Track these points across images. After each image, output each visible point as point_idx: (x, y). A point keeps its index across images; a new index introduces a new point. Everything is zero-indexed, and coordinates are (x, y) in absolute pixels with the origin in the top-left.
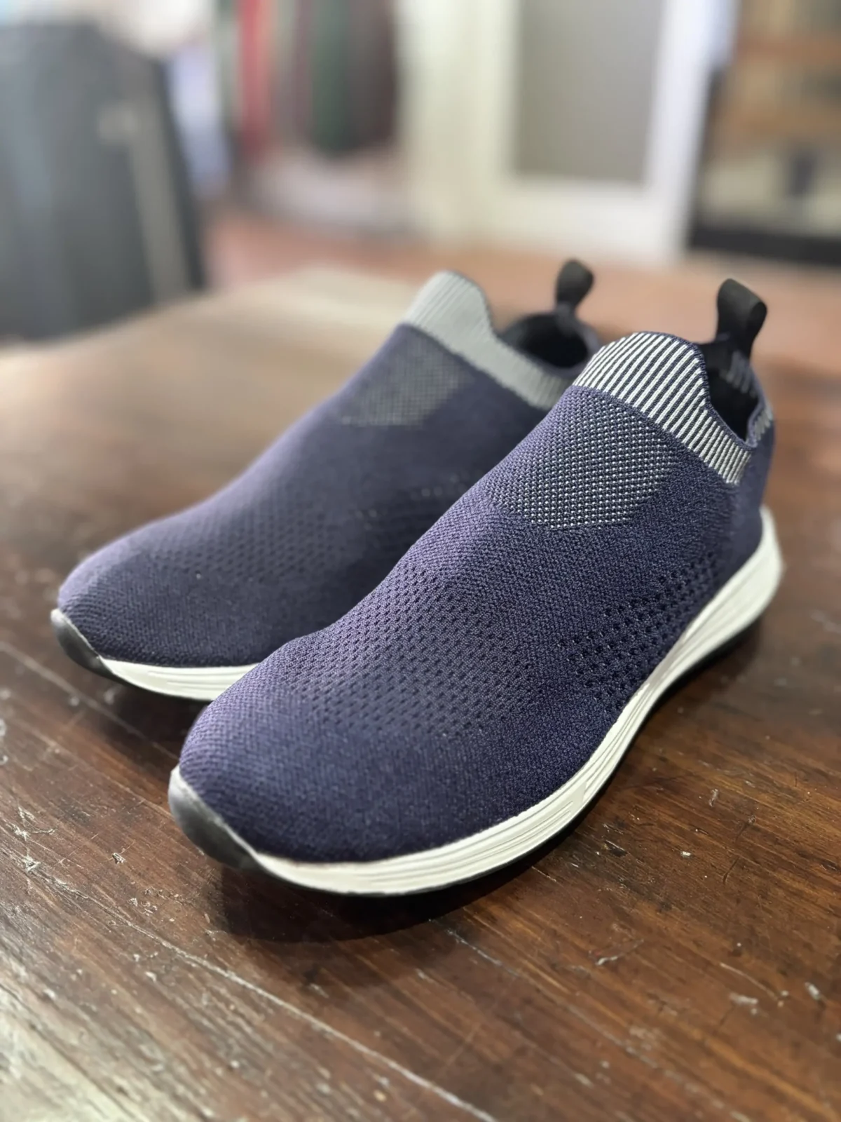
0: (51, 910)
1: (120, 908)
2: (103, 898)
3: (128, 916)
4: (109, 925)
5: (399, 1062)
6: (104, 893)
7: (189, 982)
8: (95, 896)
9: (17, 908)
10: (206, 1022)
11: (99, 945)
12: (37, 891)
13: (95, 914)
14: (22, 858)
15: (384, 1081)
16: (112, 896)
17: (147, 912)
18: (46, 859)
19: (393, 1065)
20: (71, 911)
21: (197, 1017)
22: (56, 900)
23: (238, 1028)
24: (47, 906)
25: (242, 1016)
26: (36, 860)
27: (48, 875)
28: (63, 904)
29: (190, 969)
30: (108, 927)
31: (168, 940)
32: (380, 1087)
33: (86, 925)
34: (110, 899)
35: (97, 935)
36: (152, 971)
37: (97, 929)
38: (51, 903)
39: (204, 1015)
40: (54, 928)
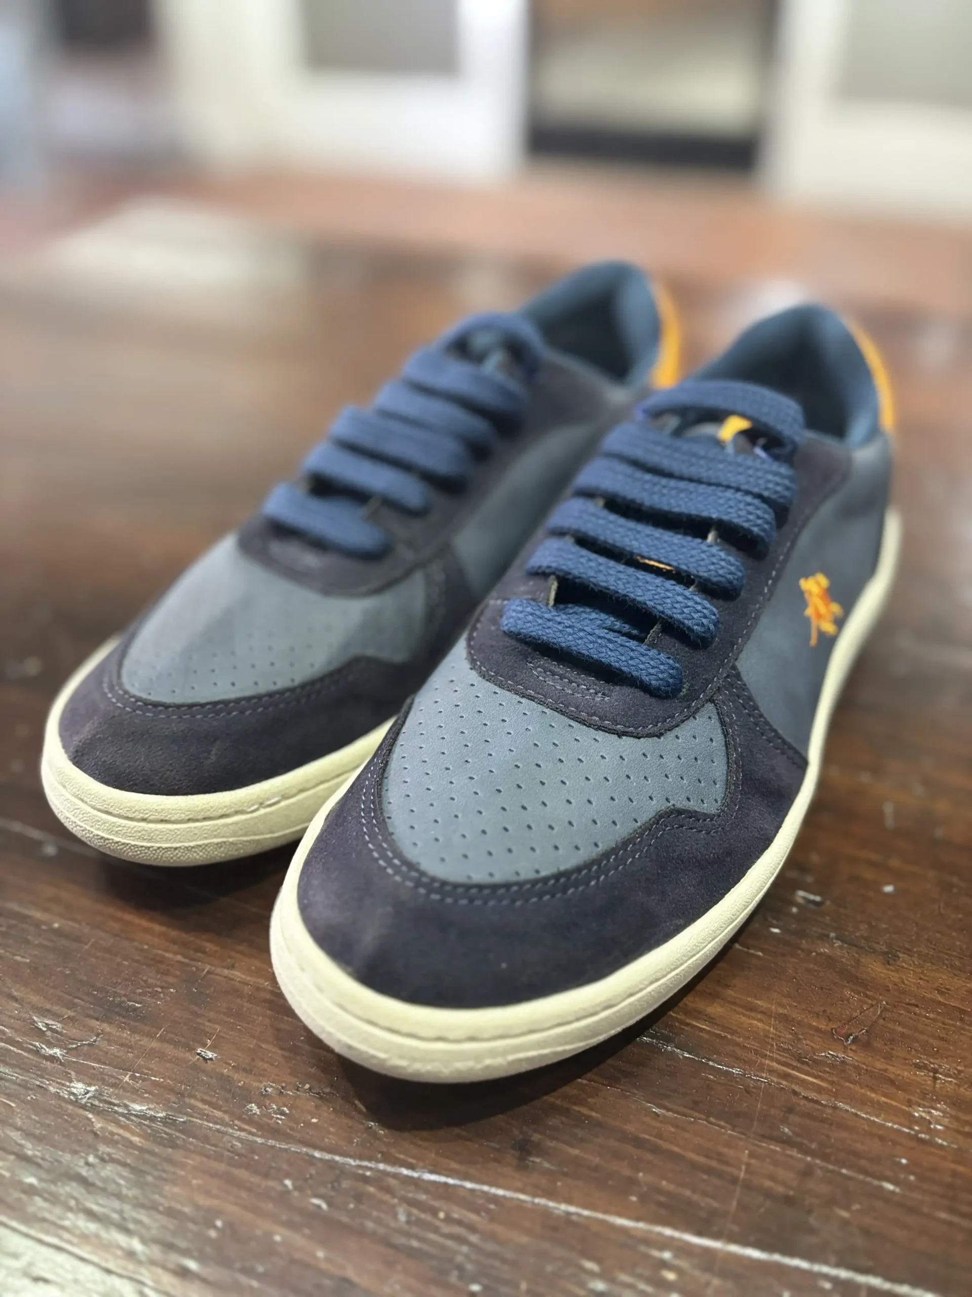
0: (141, 1149)
1: (236, 1122)
2: (208, 1115)
3: (254, 1130)
4: (231, 1149)
5: (674, 1226)
6: (207, 1107)
7: (370, 1196)
8: (195, 1115)
9: (91, 1159)
10: (415, 1244)
11: (230, 1180)
12: (110, 1128)
13: (206, 1139)
14: (69, 1087)
15: (667, 1255)
16: (219, 1108)
17: (277, 1118)
18: (103, 1080)
19: (668, 1232)
20: (172, 1144)
21: (401, 1240)
22: (142, 1133)
23: (461, 1240)
24: (130, 1144)
25: (459, 1223)
26: (90, 1085)
27: (116, 1102)
28: (154, 1137)
29: (365, 1180)
30: (232, 1152)
31: (321, 1149)
32: (664, 1264)
33: (198, 1158)
34: (218, 1114)
35: (222, 1167)
36: (317, 1196)
37: (219, 1158)
38: (136, 1139)
39: (409, 1235)
40: (156, 1173)
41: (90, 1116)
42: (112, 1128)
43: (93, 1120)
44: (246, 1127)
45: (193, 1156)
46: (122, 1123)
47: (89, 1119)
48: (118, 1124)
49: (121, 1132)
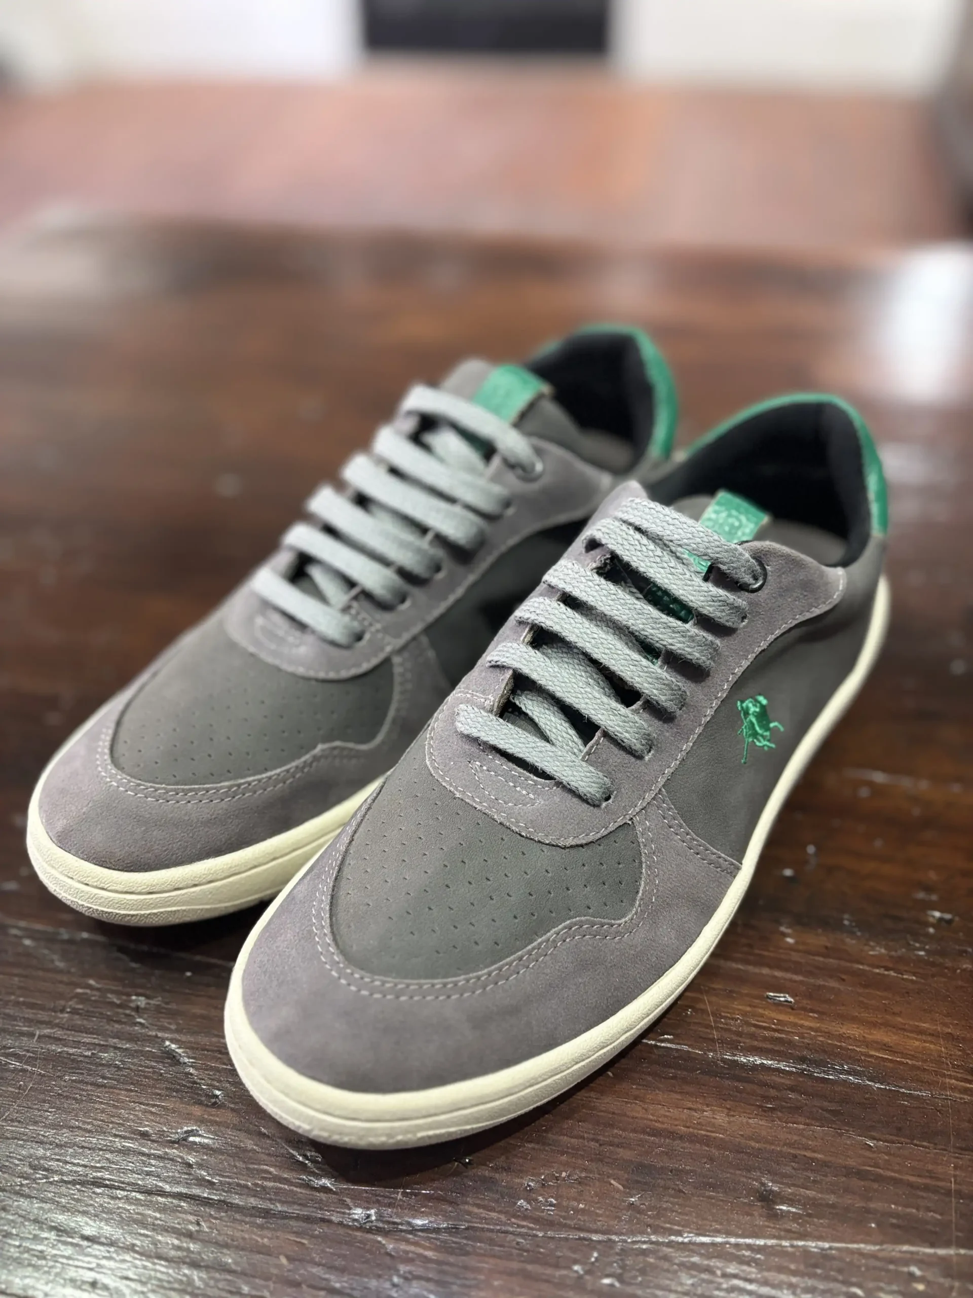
41: (379, 1239)
42: (403, 1246)
43: (384, 1242)
44: (525, 1223)
45: (486, 1259)
46: (411, 1240)
47: (379, 1242)
48: (407, 1241)
49: (412, 1248)
